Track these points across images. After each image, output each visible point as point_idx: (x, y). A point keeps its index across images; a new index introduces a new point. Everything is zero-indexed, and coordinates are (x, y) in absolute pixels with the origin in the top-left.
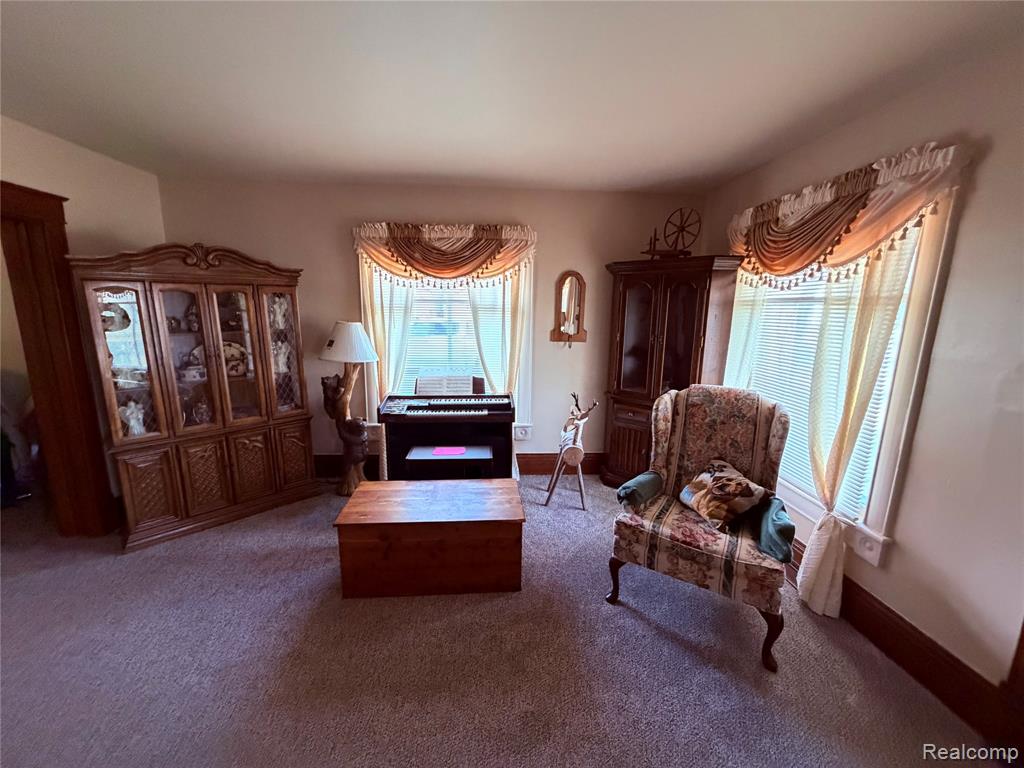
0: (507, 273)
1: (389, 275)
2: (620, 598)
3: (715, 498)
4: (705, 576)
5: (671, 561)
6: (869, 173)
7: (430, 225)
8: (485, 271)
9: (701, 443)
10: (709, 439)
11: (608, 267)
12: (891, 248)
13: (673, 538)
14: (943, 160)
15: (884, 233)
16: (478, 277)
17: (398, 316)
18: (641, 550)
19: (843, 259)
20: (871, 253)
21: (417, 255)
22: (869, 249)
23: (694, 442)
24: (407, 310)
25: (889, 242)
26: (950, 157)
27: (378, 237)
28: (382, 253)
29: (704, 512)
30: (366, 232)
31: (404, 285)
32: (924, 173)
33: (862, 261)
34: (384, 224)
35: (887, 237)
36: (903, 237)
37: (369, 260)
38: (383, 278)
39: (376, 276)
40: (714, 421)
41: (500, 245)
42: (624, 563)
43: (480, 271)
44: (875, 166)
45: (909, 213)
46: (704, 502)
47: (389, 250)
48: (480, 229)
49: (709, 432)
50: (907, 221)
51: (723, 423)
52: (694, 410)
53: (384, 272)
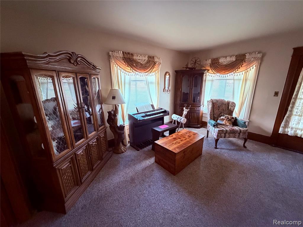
0: (156, 72)
1: (124, 71)
2: (217, 147)
3: (228, 121)
4: (235, 135)
5: (229, 135)
6: (244, 55)
7: (136, 54)
8: (152, 71)
9: (217, 111)
10: (218, 110)
11: (175, 71)
12: (250, 70)
13: (230, 130)
14: (259, 56)
15: (248, 67)
16: (150, 73)
17: (127, 86)
18: (223, 135)
19: (240, 71)
20: (246, 71)
21: (134, 65)
22: (245, 70)
23: (216, 111)
24: (130, 84)
25: (250, 69)
26: (261, 55)
27: (119, 56)
28: (122, 62)
29: (228, 124)
30: (116, 54)
31: (129, 75)
32: (256, 57)
33: (244, 72)
34: (121, 52)
35: (249, 68)
36: (253, 68)
37: (116, 65)
38: (122, 72)
39: (119, 71)
40: (219, 106)
41: (155, 63)
42: (219, 139)
43: (151, 71)
44: (246, 55)
45: (253, 64)
46: (227, 122)
47: (124, 62)
48: (149, 57)
49: (218, 108)
50: (253, 65)
51: (221, 106)
52: (214, 104)
53: (122, 70)
